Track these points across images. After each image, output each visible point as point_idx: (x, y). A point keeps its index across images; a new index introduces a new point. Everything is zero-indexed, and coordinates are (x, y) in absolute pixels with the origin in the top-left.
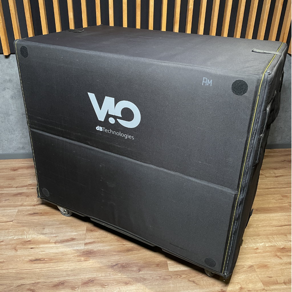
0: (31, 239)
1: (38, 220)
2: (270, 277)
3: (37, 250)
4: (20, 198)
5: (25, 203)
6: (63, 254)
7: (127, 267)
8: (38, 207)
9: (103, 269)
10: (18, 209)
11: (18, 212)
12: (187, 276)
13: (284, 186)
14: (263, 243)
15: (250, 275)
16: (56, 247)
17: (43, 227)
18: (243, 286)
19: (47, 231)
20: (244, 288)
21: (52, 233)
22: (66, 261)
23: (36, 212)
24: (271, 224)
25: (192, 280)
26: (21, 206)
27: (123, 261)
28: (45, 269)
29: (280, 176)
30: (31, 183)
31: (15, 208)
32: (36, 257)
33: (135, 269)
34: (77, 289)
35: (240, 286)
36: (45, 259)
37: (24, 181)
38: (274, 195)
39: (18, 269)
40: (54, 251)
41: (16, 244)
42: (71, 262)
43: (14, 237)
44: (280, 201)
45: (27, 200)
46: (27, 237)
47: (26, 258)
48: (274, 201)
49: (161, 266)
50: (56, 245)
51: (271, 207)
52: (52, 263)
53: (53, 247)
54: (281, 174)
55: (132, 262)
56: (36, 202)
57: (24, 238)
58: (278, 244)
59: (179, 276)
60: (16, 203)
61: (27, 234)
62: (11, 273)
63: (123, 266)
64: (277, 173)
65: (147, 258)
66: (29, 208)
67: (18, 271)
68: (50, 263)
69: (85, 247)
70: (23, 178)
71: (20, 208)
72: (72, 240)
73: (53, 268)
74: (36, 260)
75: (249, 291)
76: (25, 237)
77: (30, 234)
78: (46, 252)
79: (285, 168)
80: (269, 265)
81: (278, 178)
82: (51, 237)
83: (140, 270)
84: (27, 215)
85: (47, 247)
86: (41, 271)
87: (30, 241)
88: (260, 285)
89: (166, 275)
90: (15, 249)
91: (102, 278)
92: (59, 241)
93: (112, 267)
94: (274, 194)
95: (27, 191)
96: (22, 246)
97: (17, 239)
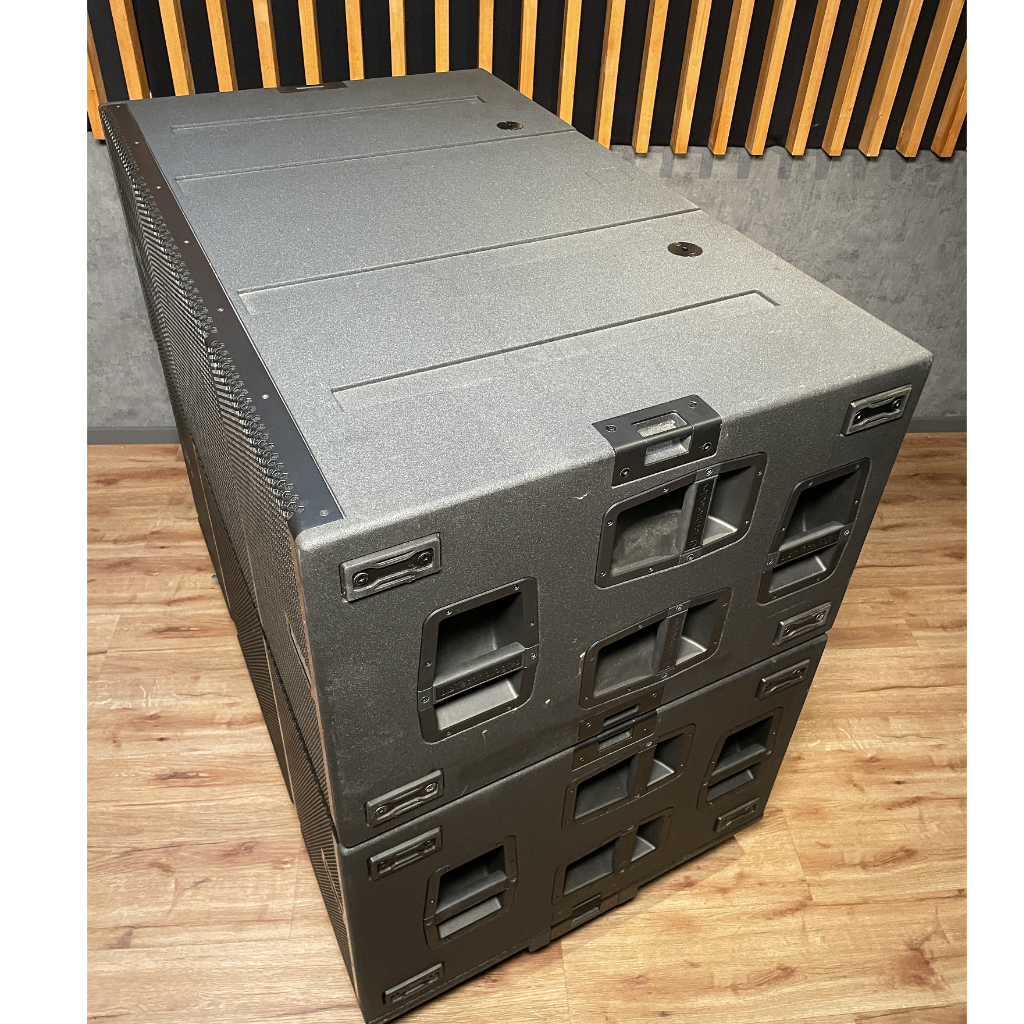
0: (161, 712)
1: (178, 651)
2: (824, 846)
3: (177, 746)
4: (125, 577)
5: (141, 595)
8: (180, 608)
10: (121, 614)
11: (124, 621)
13: (903, 561)
14: (819, 742)
15: (771, 836)
16: (232, 736)
17: (194, 675)
18: (747, 871)
19: (205, 684)
20: (749, 876)
21: (220, 695)
22: (258, 781)
23: (175, 625)
24: (849, 683)
26: (131, 602)
28: (198, 804)
29: (897, 526)
30: (158, 529)
31: (112, 611)
32: (174, 766)
34: (288, 866)
35: (738, 870)
36: (200, 775)
37: (138, 519)
38: (870, 590)
39: (123, 803)
40: (225, 749)
41: (118, 724)
42: (272, 783)
43: (111, 703)
44: (884, 608)
45: (147, 583)
46: (147, 703)
47: (145, 769)
48: (867, 608)
50: (232, 732)
51: (856, 629)
52: (219, 785)
53: (224, 736)
54: (900, 521)
56: (173, 592)
57: (140, 707)
58: (858, 746)
60: (115, 594)
61: (147, 695)
62: (103, 813)
64: (889, 518)
66: (152, 610)
67: (123, 808)
68: (214, 785)
70: (135, 511)
71: (126, 610)
73: (221, 802)
74: (175, 775)
75: (761, 884)
76: (144, 705)
77: (157, 694)
78: (201, 753)
79: (916, 498)
80: (826, 810)
81: (892, 533)
82: (218, 705)
84: (148, 633)
85: (206, 737)
86: (188, 808)
87: (152, 717)
88: (794, 868)
90: (114, 742)
92: (241, 719)
94: (870, 586)
95: (147, 554)
96: (133, 733)
97: (118, 710)
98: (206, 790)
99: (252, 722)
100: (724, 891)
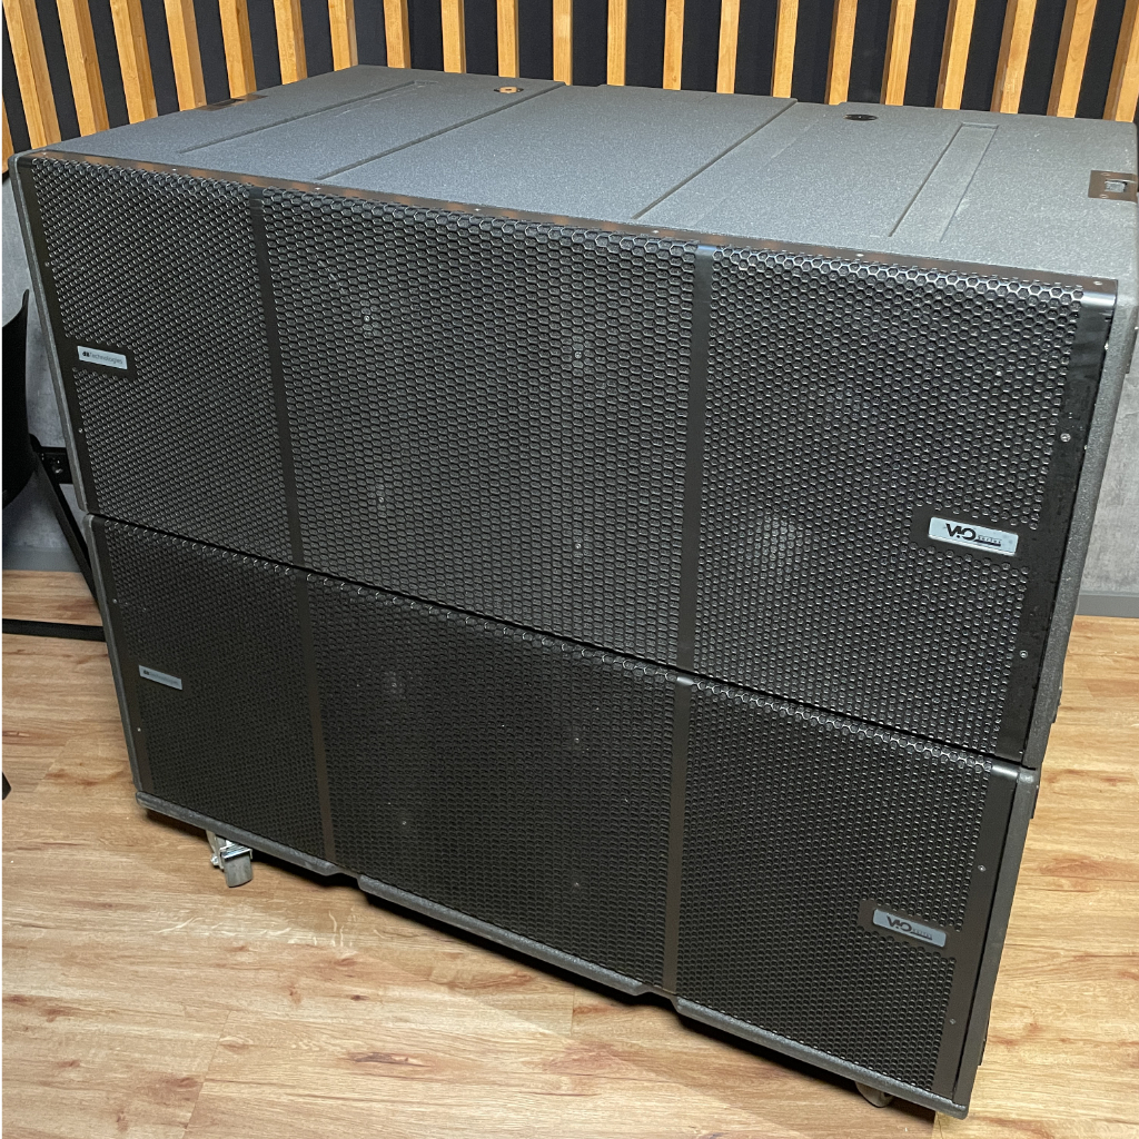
0: (357, 954)
3: (378, 1012)
6: (485, 1045)
16: (453, 1005)
22: (494, 1083)
27: (740, 1123)
28: (408, 1109)
32: (374, 1042)
36: (411, 1060)
39: (301, 1092)
40: (445, 1024)
41: (297, 968)
42: (514, 1089)
43: (289, 935)
46: (338, 941)
47: (333, 1042)
50: (455, 999)
52: (437, 1081)
53: (443, 1004)
57: (329, 947)
61: (338, 928)
62: (272, 1104)
67: (301, 1100)
68: (432, 1080)
69: (576, 1028)
72: (522, 984)
73: (441, 1109)
74: (375, 1057)
76: (333, 940)
77: (352, 928)
78: (413, 1026)
82: (437, 954)
85: (418, 1002)
86: (394, 1112)
87: (349, 962)
90: (291, 994)
92: (467, 977)
96: (318, 984)
97: (298, 946)
98: (418, 1086)
99: (485, 987)
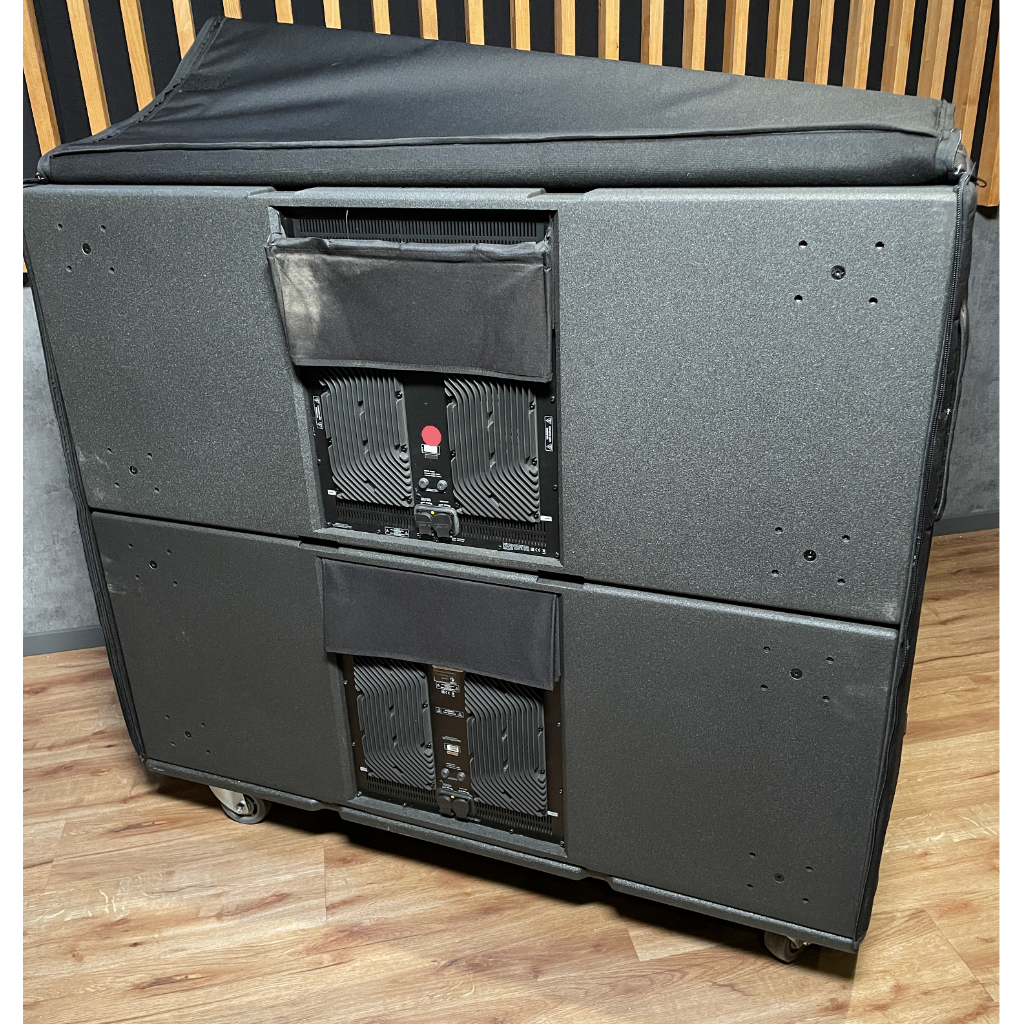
0: (130, 915)
1: (144, 848)
2: (987, 941)
3: (154, 950)
4: (66, 782)
5: (90, 797)
6: (253, 950)
7: (489, 967)
8: (139, 804)
9: (406, 983)
10: (66, 819)
11: (69, 827)
12: (705, 972)
13: (974, 649)
14: (943, 834)
15: (920, 941)
16: (222, 929)
17: (166, 870)
18: (903, 981)
19: (181, 879)
20: (908, 987)
21: (202, 887)
22: (266, 974)
23: (133, 822)
24: (957, 772)
25: (726, 983)
26: (76, 806)
27: (471, 948)
28: (195, 1010)
29: (956, 619)
30: (101, 729)
31: (55, 818)
32: (155, 972)
33: (519, 969)
35: (892, 983)
36: (190, 977)
37: (76, 723)
38: (948, 680)
40: (219, 944)
41: (76, 936)
42: (285, 973)
43: (65, 914)
44: (970, 695)
45: (95, 785)
46: (111, 908)
47: (119, 980)
48: (951, 698)
49: (608, 950)
50: (224, 924)
51: (946, 719)
52: (216, 985)
53: (214, 930)
54: (956, 614)
55: (505, 948)
56: (129, 788)
57: (104, 913)
58: (990, 832)
59: (678, 975)
60: (57, 800)
61: (110, 899)
63: (478, 965)
64: (943, 613)
65: (557, 929)
66: (107, 810)
68: (211, 986)
69: (331, 919)
70: (71, 715)
71: (74, 814)
72: (280, 900)
73: (223, 1003)
74: (158, 982)
75: (925, 994)
76: (107, 910)
77: (122, 897)
78: (189, 952)
79: (966, 592)
80: (976, 903)
81: (950, 626)
82: (202, 897)
83: (536, 972)
84: (102, 835)
85: (192, 934)
86: (181, 1017)
87: (124, 921)
88: (958, 971)
89: (632, 976)
90: (74, 956)
91: (407, 1014)
92: (232, 908)
93: (438, 971)
94: (946, 677)
95: (91, 755)
96: (97, 943)
97: (75, 921)
98: (201, 992)
99: (248, 910)
100: (882, 1008)
